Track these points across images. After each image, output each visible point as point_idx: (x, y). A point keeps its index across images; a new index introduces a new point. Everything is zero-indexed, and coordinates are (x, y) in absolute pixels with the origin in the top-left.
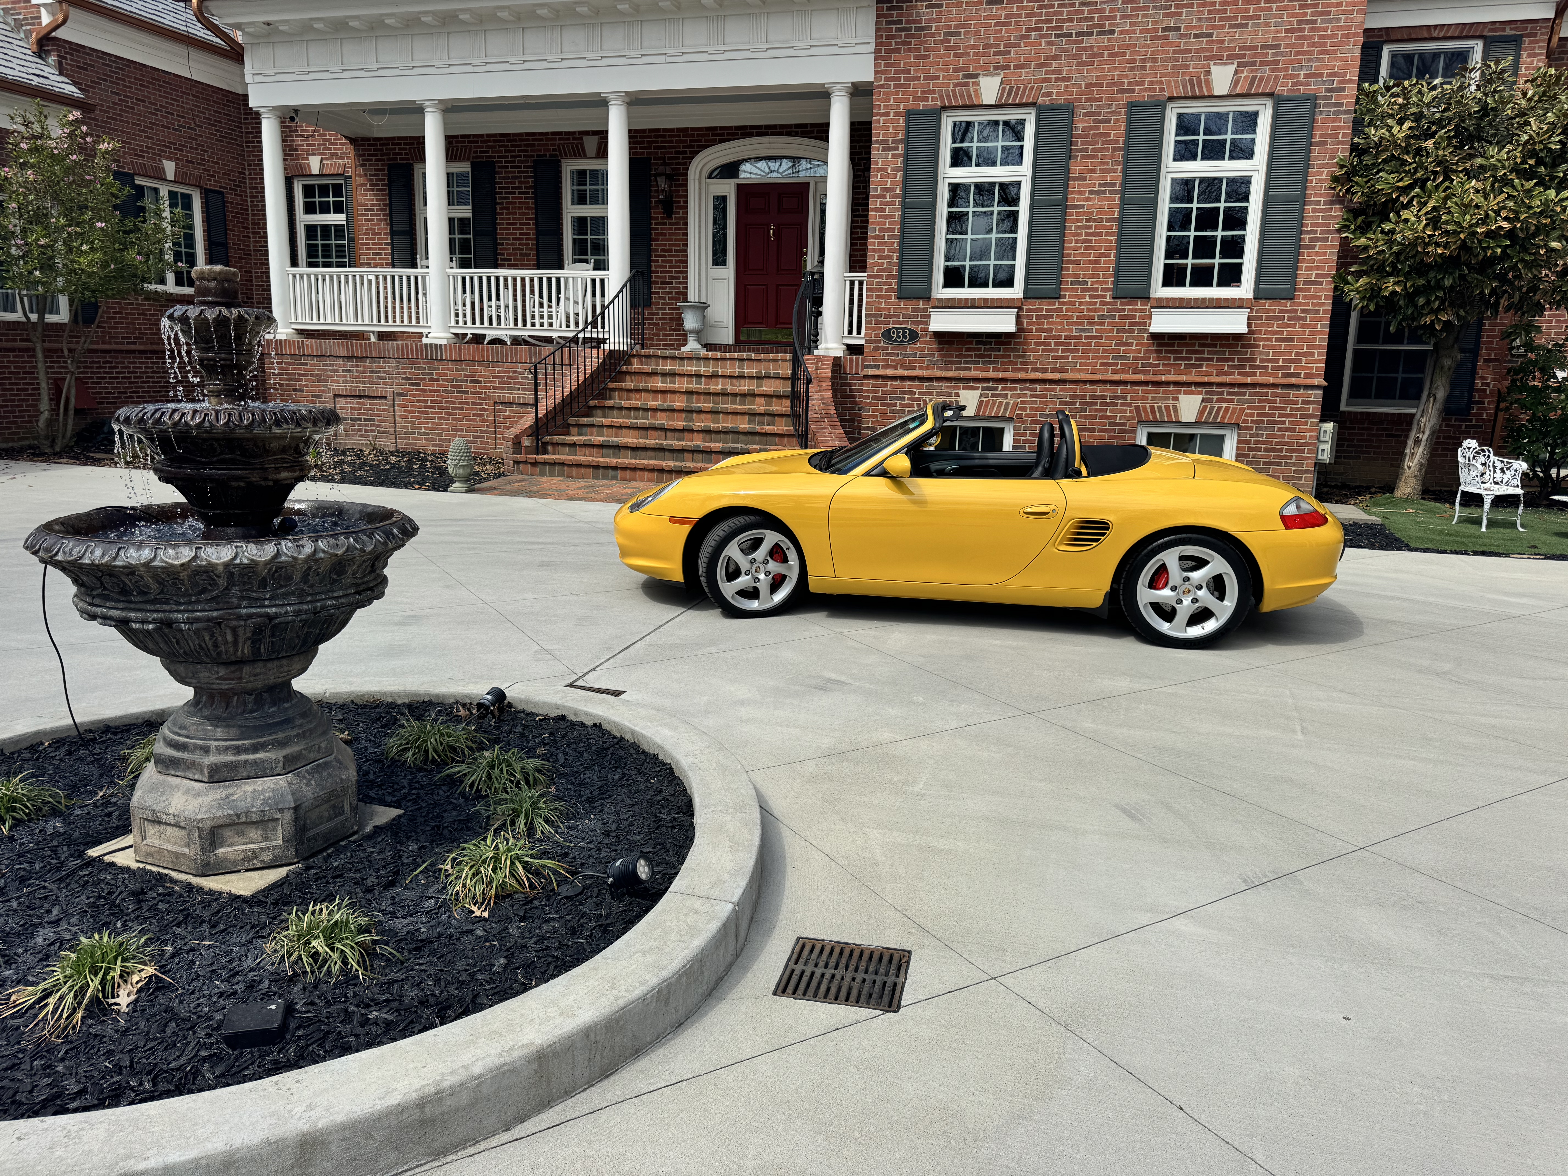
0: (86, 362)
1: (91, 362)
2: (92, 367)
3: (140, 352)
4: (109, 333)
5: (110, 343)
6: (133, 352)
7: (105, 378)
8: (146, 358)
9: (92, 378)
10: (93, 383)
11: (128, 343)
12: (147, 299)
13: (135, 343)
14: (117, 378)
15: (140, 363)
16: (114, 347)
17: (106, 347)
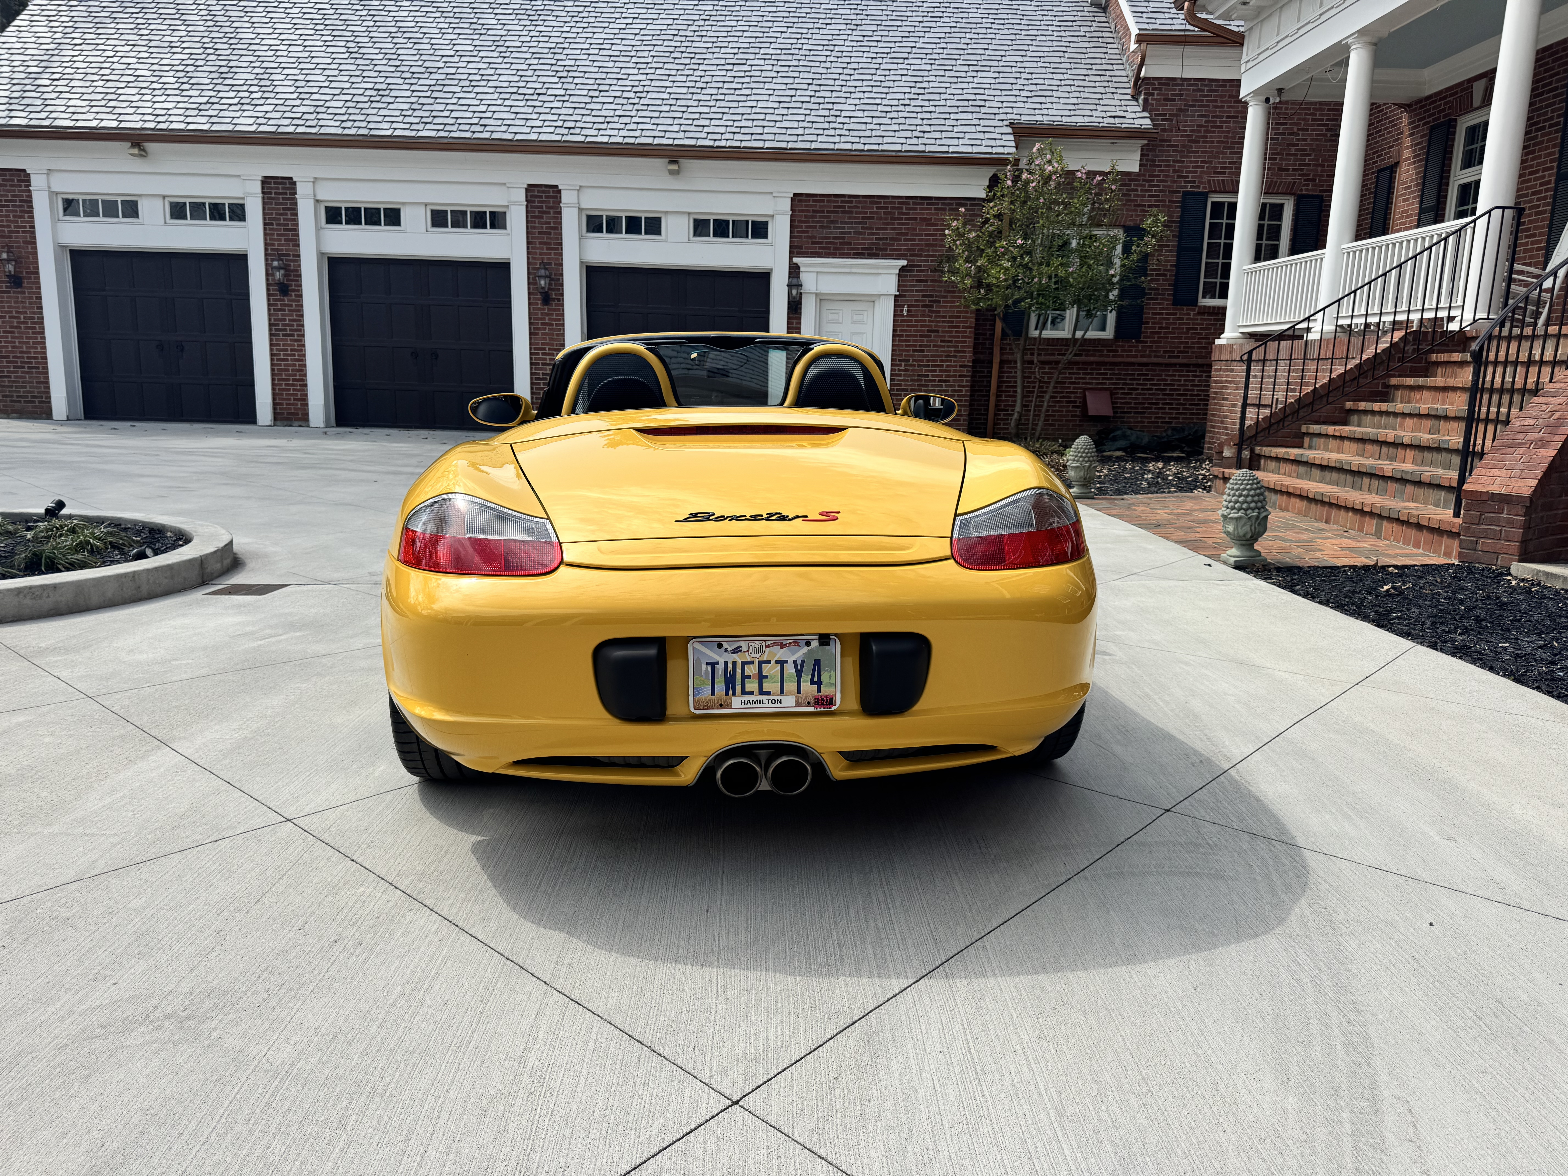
0: (1120, 374)
1: (1125, 375)
2: (1125, 379)
3: (1181, 365)
4: (1151, 347)
5: (1150, 356)
6: (1175, 365)
7: (1137, 389)
8: (1187, 371)
9: (1124, 389)
10: (1122, 394)
11: (1170, 357)
12: (1199, 313)
13: (1178, 357)
14: (1151, 389)
15: (1179, 376)
16: (1154, 360)
17: (1145, 360)
